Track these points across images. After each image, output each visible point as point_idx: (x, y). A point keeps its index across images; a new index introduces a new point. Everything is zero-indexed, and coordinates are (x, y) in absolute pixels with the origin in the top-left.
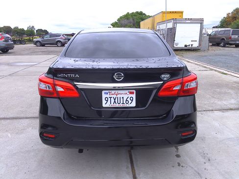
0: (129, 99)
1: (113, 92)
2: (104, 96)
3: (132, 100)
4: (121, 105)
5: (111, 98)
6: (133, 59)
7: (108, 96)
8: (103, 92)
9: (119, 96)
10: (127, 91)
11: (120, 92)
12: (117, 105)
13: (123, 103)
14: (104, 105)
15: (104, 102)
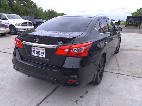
0: (42, 53)
1: (36, 48)
2: (32, 49)
3: (43, 54)
4: (39, 56)
5: (35, 51)
6: (54, 32)
7: (34, 50)
8: (32, 47)
9: (38, 50)
10: (41, 48)
11: (39, 48)
12: (37, 55)
13: (40, 55)
14: (32, 54)
15: (32, 52)
